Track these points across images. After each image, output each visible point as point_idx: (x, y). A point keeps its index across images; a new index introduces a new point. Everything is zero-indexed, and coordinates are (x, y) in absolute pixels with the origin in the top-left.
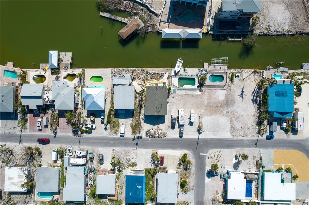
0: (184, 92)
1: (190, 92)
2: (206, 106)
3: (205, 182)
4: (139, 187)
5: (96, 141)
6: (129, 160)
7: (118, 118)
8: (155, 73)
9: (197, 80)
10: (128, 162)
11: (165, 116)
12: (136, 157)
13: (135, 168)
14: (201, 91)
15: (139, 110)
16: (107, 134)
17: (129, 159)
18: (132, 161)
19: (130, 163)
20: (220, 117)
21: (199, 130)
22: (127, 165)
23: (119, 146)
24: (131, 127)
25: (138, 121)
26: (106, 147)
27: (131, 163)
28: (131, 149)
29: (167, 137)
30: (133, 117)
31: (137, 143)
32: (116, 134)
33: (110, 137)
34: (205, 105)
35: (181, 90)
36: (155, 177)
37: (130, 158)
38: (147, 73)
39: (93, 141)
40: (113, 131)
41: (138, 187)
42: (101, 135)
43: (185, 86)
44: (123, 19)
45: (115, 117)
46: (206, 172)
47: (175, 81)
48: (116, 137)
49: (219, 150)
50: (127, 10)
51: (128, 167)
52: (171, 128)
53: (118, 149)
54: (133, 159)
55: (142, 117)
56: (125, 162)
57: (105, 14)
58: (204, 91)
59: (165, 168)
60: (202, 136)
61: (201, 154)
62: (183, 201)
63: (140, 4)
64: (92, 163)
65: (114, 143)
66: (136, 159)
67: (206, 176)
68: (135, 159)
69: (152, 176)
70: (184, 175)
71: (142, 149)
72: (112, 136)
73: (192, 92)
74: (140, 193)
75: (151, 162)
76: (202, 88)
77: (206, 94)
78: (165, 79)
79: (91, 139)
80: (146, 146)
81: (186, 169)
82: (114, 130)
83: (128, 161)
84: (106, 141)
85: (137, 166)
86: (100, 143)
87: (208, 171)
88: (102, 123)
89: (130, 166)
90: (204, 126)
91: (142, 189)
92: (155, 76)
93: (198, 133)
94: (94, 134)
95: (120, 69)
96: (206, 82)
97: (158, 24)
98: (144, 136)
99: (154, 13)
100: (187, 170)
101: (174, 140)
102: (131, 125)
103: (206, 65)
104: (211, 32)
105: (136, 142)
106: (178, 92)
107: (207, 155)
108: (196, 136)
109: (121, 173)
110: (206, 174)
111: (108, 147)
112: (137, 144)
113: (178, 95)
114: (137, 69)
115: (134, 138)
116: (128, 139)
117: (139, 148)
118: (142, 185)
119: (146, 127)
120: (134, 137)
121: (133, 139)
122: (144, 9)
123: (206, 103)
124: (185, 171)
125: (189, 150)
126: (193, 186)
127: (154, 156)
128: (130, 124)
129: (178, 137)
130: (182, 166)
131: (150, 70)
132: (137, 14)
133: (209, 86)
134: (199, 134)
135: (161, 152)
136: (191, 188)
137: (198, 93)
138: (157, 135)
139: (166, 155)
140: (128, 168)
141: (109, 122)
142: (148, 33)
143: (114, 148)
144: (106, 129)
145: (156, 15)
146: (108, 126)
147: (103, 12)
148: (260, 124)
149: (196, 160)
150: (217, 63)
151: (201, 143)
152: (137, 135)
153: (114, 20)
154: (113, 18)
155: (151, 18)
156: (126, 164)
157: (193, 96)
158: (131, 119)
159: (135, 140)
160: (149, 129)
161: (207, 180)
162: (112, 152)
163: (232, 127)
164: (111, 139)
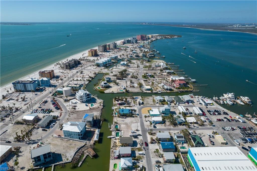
0: (122, 135)
2: (128, 129)
7: (136, 156)
8: (114, 144)
11: (133, 141)
12: (154, 149)
16: (144, 160)
20: (132, 126)
23: (150, 156)
25: (136, 149)
28: (150, 151)
29: (142, 139)
39: (149, 167)
40: (143, 158)
42: (146, 163)
43: (120, 135)
44: (84, 156)
45: (136, 157)
47: (117, 138)
49: (145, 125)
50: (80, 155)
51: (159, 152)
52: (138, 139)
55: (134, 148)
57: (80, 164)
59: (155, 139)
61: (148, 130)
63: (79, 150)
65: (149, 158)
67: (156, 128)
71: (149, 147)
72: (145, 158)
73: (122, 133)
74: (169, 144)
75: (155, 144)
77: (123, 129)
78: (116, 141)
85: (158, 149)
86: (150, 164)
87: (154, 128)
88: (139, 163)
90: (136, 130)
94: (146, 166)
95: (110, 157)
97: (90, 144)
99: (84, 145)
101: (143, 137)
102: (138, 151)
103: (111, 130)
107: (147, 128)
108: (140, 132)
109: (163, 154)
114: (111, 150)
116: (146, 152)
117: (149, 149)
118: (165, 143)
119: (139, 146)
121: (145, 150)
122: (81, 149)
123: (126, 129)
127: (152, 143)
129: (141, 136)
130: (154, 134)
131: (112, 146)
132: (83, 152)
133: (120, 128)
134: (139, 130)
137: (122, 131)
143: (151, 158)
144: (142, 161)
145: (86, 144)
146: (140, 160)
147: (78, 165)
148: (134, 117)
150: (110, 127)
151: (143, 130)
153: (84, 160)
155: (87, 146)
157: (124, 133)
158: (136, 151)
161: (158, 128)
162: (153, 158)
163: (136, 123)
164: (147, 159)
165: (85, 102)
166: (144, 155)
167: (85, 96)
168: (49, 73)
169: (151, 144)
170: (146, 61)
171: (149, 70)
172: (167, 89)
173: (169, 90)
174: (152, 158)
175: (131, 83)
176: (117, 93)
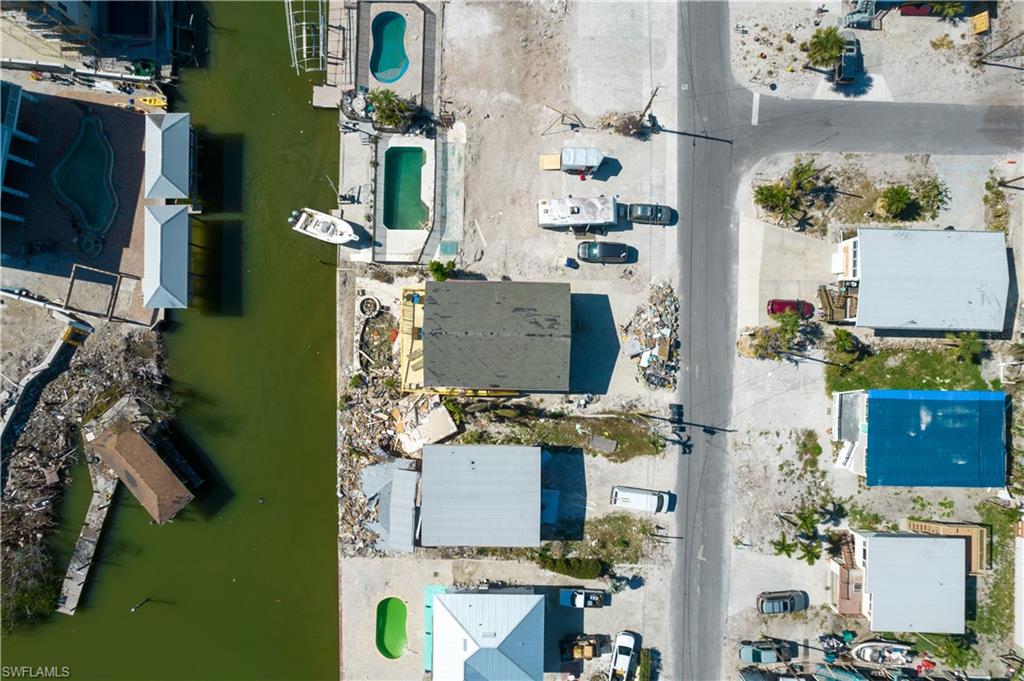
0: (454, 203)
1: (456, 175)
2: (524, 96)
3: (892, 100)
4: (926, 418)
5: (695, 631)
6: (786, 469)
7: (581, 522)
8: (364, 344)
9: (397, 141)
10: (798, 473)
11: (573, 296)
12: (772, 437)
13: (824, 441)
14: (448, 122)
15: (542, 420)
16: (659, 574)
17: (781, 467)
18: (791, 451)
19: (800, 465)
20: (575, 31)
21: (641, 129)
22: (808, 476)
23: (719, 518)
24: (626, 460)
25: (597, 426)
26: (725, 582)
27: (801, 459)
28: (734, 461)
29: (675, 286)
30: (579, 452)
31: (705, 431)
32: (661, 532)
33: (674, 562)
34: (518, 101)
35: (444, 218)
36: (866, 343)
37: (775, 461)
38: (359, 382)
39: (695, 644)
40: (646, 545)
41: (923, 427)
42: (668, 606)
43: (427, 195)
44: (96, 500)
45: (580, 536)
46: (840, 97)
47: (401, 244)
48: (673, 531)
49: (735, 37)
50: (51, 477)
51: (818, 474)
52: (630, 267)
53: (733, 523)
54: (780, 449)
55: (576, 406)
56: (795, 488)
57: (72, 589)
58: (450, 108)
59: (824, 292)
60: (668, 115)
61: (755, 121)
62: (983, 208)
63: (19, 418)
64: (801, 649)
65: (704, 540)
66: (782, 432)
67: (862, 98)
68: (783, 439)
69: (860, 359)
70: (856, 204)
71: (734, 406)
72: (672, 550)
73: (453, 162)
75: (797, 362)
76: (436, 115)
77: (463, 96)
78: (387, 294)
79: (682, 653)
80: (716, 387)
81: (828, 194)
82: (641, 540)
83: (792, 472)
84: (695, 581)
85: (817, 431)
86: (703, 610)
87: (838, 88)
88: (605, 600)
89: (813, 463)
90: (621, 108)
91: (933, 406)
92: (375, 340)
93: (654, 137)
94: (661, 639)
95: (341, 511)
96: (406, 96)
97: (125, 329)
98: (667, 397)
99: (66, 351)
100: (833, 189)
101: (688, 250)
102: (616, 461)
103: (324, 97)
104: (166, 71)
105: (698, 437)
106: (455, 230)
107: (758, 92)
108: (667, 146)
109: (847, 507)
110: (851, 99)
111: (725, 568)
112: (710, 431)
113: (470, 230)
114: (342, 431)
115: (679, 442)
116: (685, 475)
117: (726, 422)
118: (916, 405)
119: (626, 385)
120: (674, 442)
121: (686, 447)
122: (47, 395)
123: (506, 96)
124: (839, 199)
125: (736, 180)
126: (909, 159)
127: (769, 347)
128: (612, 464)
129: (672, 231)
130: (815, 213)
131: (348, 366)
132: (73, 433)
133: (427, 82)
134: (656, 128)
135: (749, 314)
136: (919, 167)
137: (458, 134)
138: (667, 332)
139: (760, 289)
140: (824, 474)
141: (603, 569)
142: (166, 379)
143: (729, 542)
144: (636, 582)
145: (77, 337)
146: (621, 569)
147: (58, 598)
149: (783, 147)
150: (313, 42)
151: (702, 123)
152: (668, 430)
153: (100, 545)
154: (90, 549)
155: (96, 365)
156: (807, 483)
157: (476, 159)
158: (588, 458)
159: (689, 438)
160: (635, 371)
161: (879, 91)
162: (746, 552)
164: (686, 557)
169: (762, 354)
174: (740, 544)
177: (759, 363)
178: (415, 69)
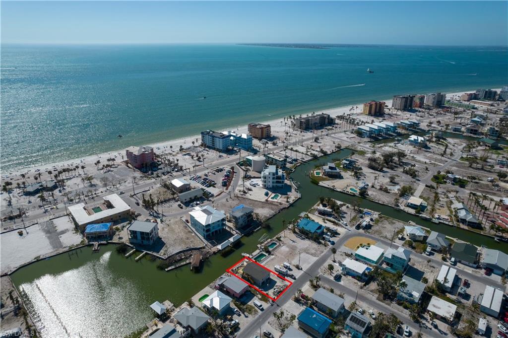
1: (268, 260)
3: (343, 285)
4: (315, 316)
7: (246, 304)
9: (264, 253)
12: (288, 312)
16: (251, 318)
18: (289, 316)
20: (299, 256)
21: (299, 268)
23: (269, 317)
24: (261, 300)
27: (290, 318)
30: (255, 295)
32: (257, 313)
33: (256, 318)
40: (253, 313)
42: (249, 323)
44: (185, 262)
45: (244, 305)
46: (334, 281)
48: (259, 314)
49: (322, 267)
50: (183, 257)
52: (283, 281)
56: (286, 322)
57: (170, 268)
58: (274, 254)
60: (304, 269)
62: (350, 305)
63: (187, 250)
65: (263, 318)
67: (339, 283)
68: (290, 314)
71: (285, 305)
72: (257, 316)
73: (269, 258)
74: (320, 319)
75: (300, 306)
76: (272, 253)
77: (277, 254)
79: (244, 332)
80: (284, 301)
84: (257, 323)
87: (335, 279)
88: (239, 315)
89: (292, 320)
90: (298, 265)
93: (300, 270)
94: (242, 327)
95: (213, 282)
96: (270, 250)
97: (210, 250)
99: (201, 248)
102: (259, 299)
103: (259, 245)
104: (243, 235)
105: (275, 305)
108: (301, 272)
110: (336, 282)
111: (263, 325)
112: (278, 306)
116: (268, 309)
117: (282, 306)
118: (315, 314)
119: (270, 292)
121: (272, 305)
122: (193, 250)
123: (283, 257)
127: (297, 300)
129: (293, 280)
131: (233, 269)
132: (191, 256)
133: (273, 250)
134: (301, 269)
136: (342, 294)
137: (272, 257)
140: (293, 323)
141: (243, 311)
142: (208, 257)
143: (267, 321)
144: (246, 317)
145: (204, 248)
146: (246, 313)
147: (167, 268)
148: (320, 243)
150: (264, 241)
151: (309, 272)
152: (271, 301)
153: (179, 267)
154: (177, 266)
155: (202, 251)
156: (289, 322)
157: (272, 259)
158: (255, 297)
160: (273, 291)
161: (342, 283)
162: (269, 325)
163: (311, 255)
164: (258, 319)
165: (270, 188)
166: (262, 310)
167: (271, 178)
168: (261, 130)
169: (295, 301)
170: (486, 146)
171: (470, 166)
172: (463, 221)
173: (468, 225)
174: (269, 323)
175: (391, 182)
176: (340, 192)
177: (294, 302)
178: (272, 249)
